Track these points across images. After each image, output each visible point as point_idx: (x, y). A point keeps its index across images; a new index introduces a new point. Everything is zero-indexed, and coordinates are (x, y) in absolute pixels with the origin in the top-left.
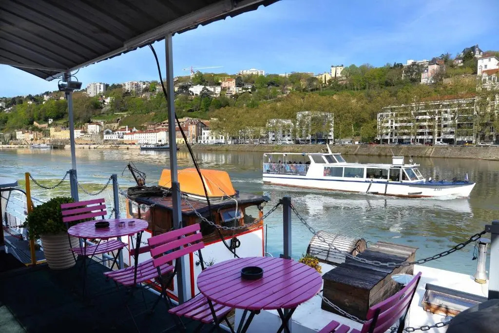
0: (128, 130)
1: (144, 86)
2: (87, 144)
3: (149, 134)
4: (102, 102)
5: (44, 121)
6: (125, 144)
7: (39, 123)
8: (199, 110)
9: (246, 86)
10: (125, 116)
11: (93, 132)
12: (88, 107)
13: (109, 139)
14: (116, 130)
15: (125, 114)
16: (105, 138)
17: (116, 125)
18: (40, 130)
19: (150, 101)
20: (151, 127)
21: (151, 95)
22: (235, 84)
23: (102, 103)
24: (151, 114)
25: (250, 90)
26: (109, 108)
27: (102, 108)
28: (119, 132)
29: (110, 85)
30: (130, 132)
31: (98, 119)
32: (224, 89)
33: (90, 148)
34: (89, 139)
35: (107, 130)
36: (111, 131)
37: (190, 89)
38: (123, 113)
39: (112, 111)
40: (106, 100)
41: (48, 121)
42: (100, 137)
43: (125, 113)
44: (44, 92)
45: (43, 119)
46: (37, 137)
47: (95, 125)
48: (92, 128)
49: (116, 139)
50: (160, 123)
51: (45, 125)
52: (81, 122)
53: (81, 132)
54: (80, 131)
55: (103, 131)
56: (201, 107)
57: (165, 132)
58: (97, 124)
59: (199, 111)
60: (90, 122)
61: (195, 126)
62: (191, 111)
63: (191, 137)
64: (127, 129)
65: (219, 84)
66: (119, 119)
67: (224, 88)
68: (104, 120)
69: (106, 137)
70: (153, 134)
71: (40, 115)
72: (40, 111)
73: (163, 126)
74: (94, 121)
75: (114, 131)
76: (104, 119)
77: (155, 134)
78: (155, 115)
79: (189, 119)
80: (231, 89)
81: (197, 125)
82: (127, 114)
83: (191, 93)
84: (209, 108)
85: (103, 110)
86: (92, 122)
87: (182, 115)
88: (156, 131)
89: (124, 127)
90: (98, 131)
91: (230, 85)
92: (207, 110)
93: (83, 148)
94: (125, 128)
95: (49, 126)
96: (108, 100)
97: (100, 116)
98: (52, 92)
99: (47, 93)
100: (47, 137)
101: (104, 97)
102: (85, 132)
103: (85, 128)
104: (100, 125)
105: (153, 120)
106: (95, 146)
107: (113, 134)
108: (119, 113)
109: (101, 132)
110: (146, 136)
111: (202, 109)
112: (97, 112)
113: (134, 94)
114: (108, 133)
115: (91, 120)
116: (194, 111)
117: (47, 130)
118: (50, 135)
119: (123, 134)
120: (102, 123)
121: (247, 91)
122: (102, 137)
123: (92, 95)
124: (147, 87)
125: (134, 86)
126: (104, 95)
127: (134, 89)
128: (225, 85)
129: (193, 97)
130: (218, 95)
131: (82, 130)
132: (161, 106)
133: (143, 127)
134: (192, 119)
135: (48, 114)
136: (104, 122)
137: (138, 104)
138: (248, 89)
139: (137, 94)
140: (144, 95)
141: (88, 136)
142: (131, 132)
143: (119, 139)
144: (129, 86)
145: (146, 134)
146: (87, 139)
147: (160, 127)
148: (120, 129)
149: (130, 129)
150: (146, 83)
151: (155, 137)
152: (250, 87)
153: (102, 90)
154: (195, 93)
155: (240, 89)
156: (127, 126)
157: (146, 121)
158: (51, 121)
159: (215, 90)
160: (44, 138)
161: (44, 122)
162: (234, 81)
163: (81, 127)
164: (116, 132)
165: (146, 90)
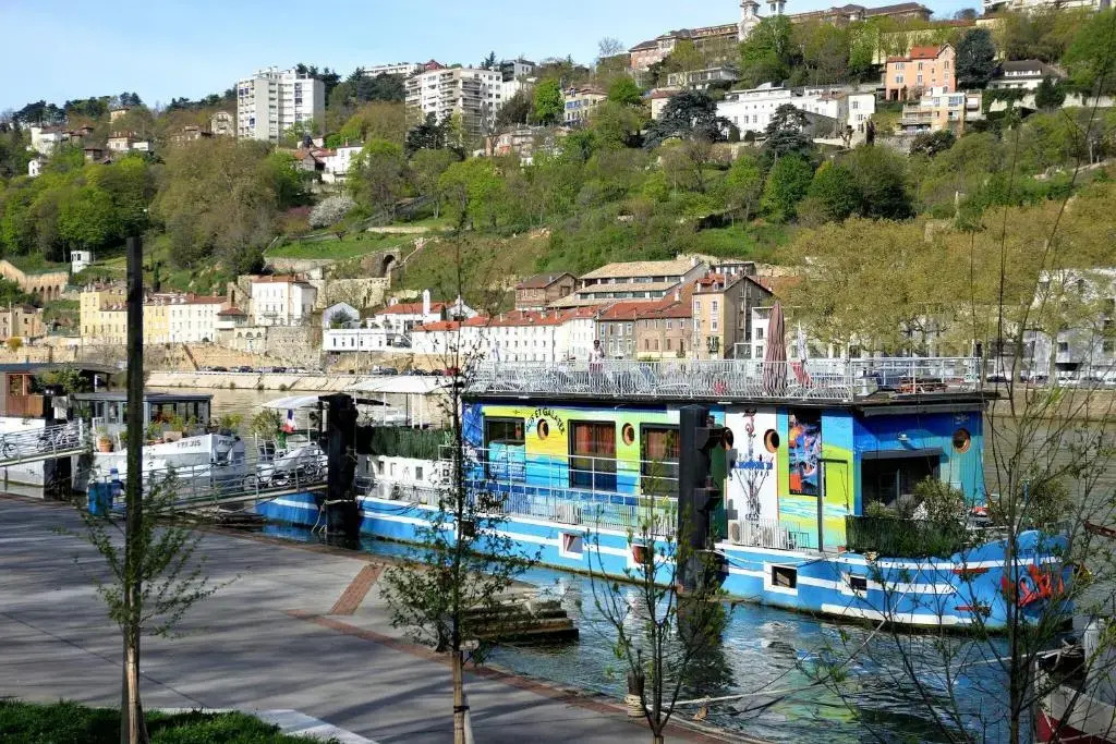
0: (432, 310)
1: (509, 90)
2: (245, 370)
3: (521, 329)
4: (310, 167)
5: (49, 257)
6: (419, 373)
7: (27, 269)
8: (752, 217)
9: (1011, 80)
10: (420, 243)
11: (274, 317)
12: (249, 199)
13: (348, 347)
14: (378, 309)
15: (417, 233)
16: (328, 345)
17: (378, 286)
18: (32, 302)
19: (530, 174)
20: (531, 300)
21: (539, 140)
22: (951, 71)
23: (308, 176)
24: (533, 236)
25: (1029, 102)
26: (341, 202)
27: (309, 201)
28: (393, 318)
29: (343, 80)
30: (437, 317)
31: (298, 256)
32: (891, 103)
33: (261, 388)
34: (259, 345)
35: (337, 308)
36: (354, 313)
37: (724, 110)
38: (407, 230)
39: (359, 219)
40: (330, 162)
41: (69, 259)
42: (304, 335)
43: (421, 228)
44: (19, 107)
45: (44, 249)
46: (15, 332)
47: (284, 285)
48: (270, 297)
49: (377, 347)
50: (570, 283)
51: (56, 279)
52: (218, 268)
53: (223, 315)
54: (218, 308)
55: (318, 314)
56: (765, 202)
57: (589, 322)
58: (293, 277)
59: (754, 224)
60: (260, 270)
61: (720, 298)
62: (715, 222)
63: (704, 348)
64: (427, 304)
65: (873, 74)
66: (390, 258)
67: (895, 93)
68: (325, 262)
69: (332, 339)
70: (540, 329)
71: (33, 232)
72: (28, 213)
73: (584, 295)
74: (280, 264)
75: (367, 313)
76: (323, 254)
77: (549, 329)
78: (555, 243)
79: (701, 263)
80: (925, 104)
81: (731, 293)
82: (426, 235)
83: (726, 131)
84: (799, 208)
85: (319, 212)
86: (268, 272)
87: (673, 242)
88: (555, 316)
89: (413, 294)
90: (298, 313)
91: (927, 80)
92: (791, 217)
93: (233, 387)
94: (419, 299)
95: (76, 282)
96: (340, 162)
97: (304, 242)
98: (60, 105)
99: (35, 112)
100: (66, 335)
101: (319, 142)
102: (239, 316)
103: (238, 296)
104: (305, 285)
105: (544, 262)
106: (287, 380)
107: (364, 326)
108: (391, 230)
109: (312, 317)
110: (512, 338)
111: (767, 211)
112: (292, 222)
113: (460, 131)
114: (341, 321)
115: (268, 261)
116: (728, 223)
117: (65, 303)
118: (77, 321)
119: (410, 326)
120: (316, 274)
121: (1017, 104)
122: (317, 340)
123: (260, 133)
124: (519, 96)
125: (459, 92)
126: (317, 134)
127: (459, 109)
128: (899, 80)
129: (735, 148)
130: (858, 138)
131: (227, 306)
132: (583, 196)
133: (497, 294)
134: (714, 260)
135: (69, 226)
136: (324, 271)
137: (476, 188)
138: (1020, 94)
139: (472, 132)
140: (505, 140)
141: (255, 332)
142: (444, 317)
143: (391, 350)
144: (436, 91)
145: (512, 329)
146: (245, 346)
147: (572, 299)
148: (393, 302)
149: (442, 303)
150: (518, 70)
151: (549, 344)
152: (1032, 85)
153: (308, 107)
154: (744, 128)
155: (975, 100)
156: (426, 294)
157: (512, 271)
158: (81, 260)
159: (844, 111)
160: (50, 340)
161: (46, 264)
162: (949, 55)
163: (223, 293)
164: (379, 319)
165: (517, 113)
